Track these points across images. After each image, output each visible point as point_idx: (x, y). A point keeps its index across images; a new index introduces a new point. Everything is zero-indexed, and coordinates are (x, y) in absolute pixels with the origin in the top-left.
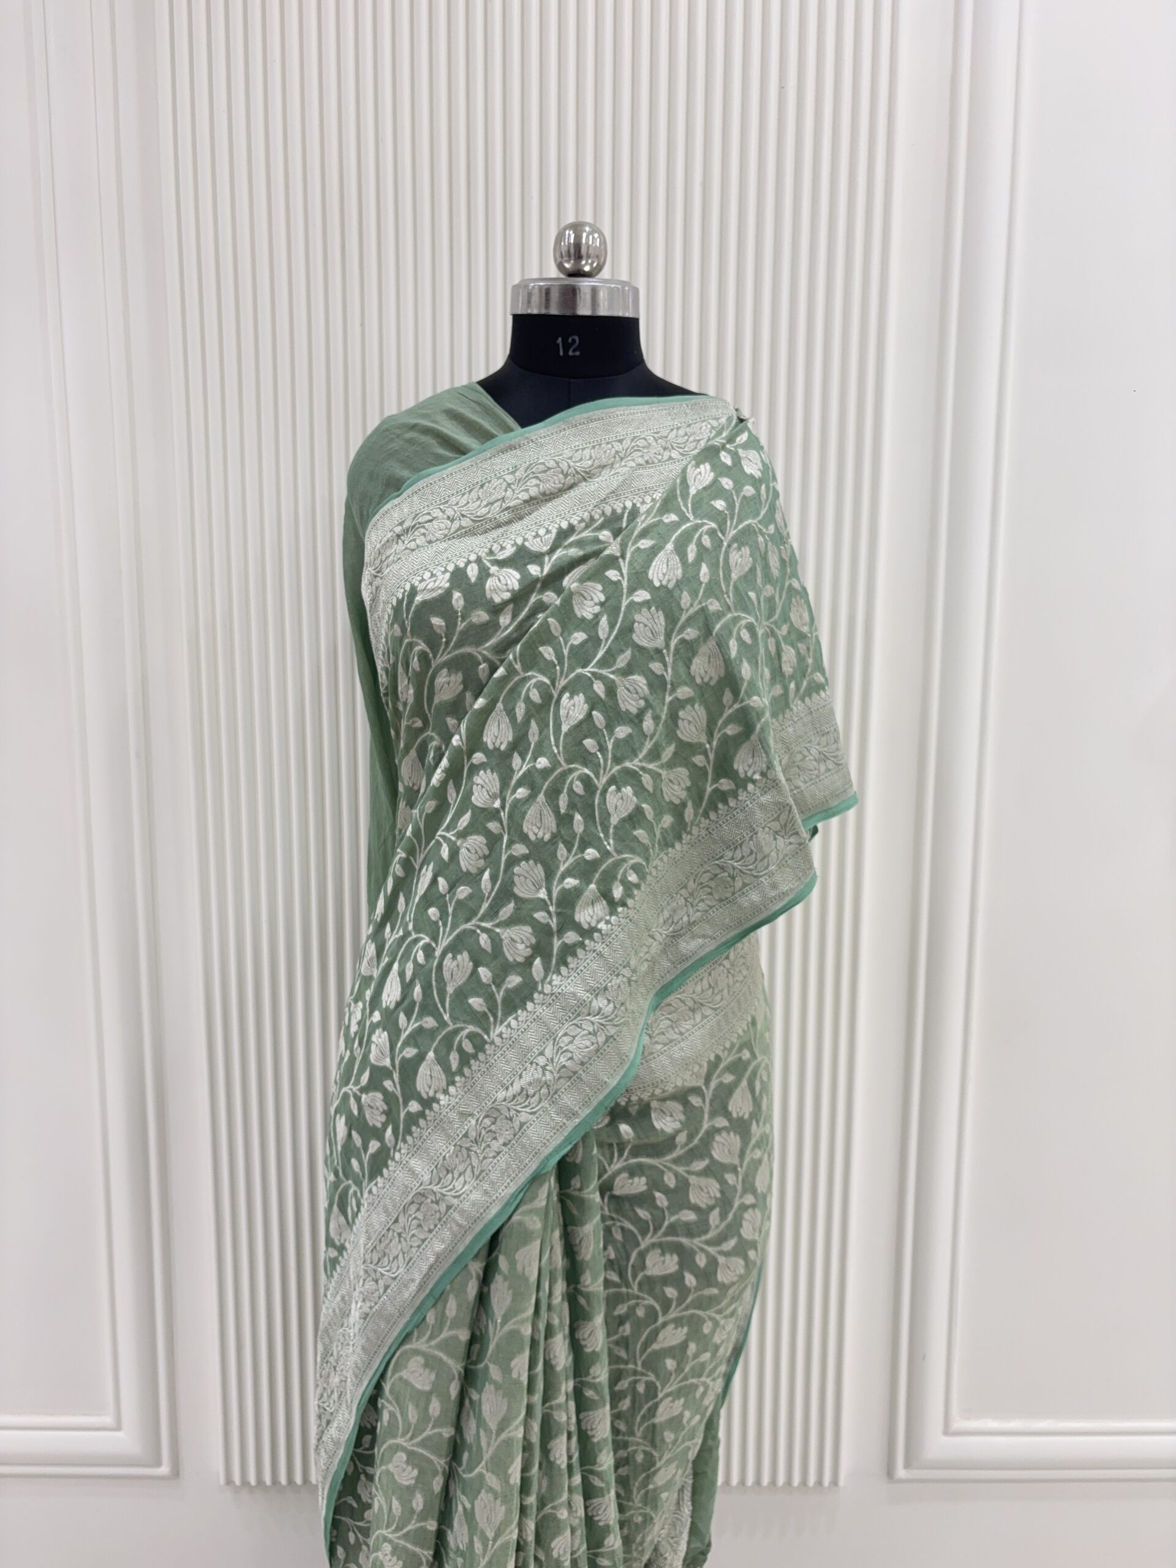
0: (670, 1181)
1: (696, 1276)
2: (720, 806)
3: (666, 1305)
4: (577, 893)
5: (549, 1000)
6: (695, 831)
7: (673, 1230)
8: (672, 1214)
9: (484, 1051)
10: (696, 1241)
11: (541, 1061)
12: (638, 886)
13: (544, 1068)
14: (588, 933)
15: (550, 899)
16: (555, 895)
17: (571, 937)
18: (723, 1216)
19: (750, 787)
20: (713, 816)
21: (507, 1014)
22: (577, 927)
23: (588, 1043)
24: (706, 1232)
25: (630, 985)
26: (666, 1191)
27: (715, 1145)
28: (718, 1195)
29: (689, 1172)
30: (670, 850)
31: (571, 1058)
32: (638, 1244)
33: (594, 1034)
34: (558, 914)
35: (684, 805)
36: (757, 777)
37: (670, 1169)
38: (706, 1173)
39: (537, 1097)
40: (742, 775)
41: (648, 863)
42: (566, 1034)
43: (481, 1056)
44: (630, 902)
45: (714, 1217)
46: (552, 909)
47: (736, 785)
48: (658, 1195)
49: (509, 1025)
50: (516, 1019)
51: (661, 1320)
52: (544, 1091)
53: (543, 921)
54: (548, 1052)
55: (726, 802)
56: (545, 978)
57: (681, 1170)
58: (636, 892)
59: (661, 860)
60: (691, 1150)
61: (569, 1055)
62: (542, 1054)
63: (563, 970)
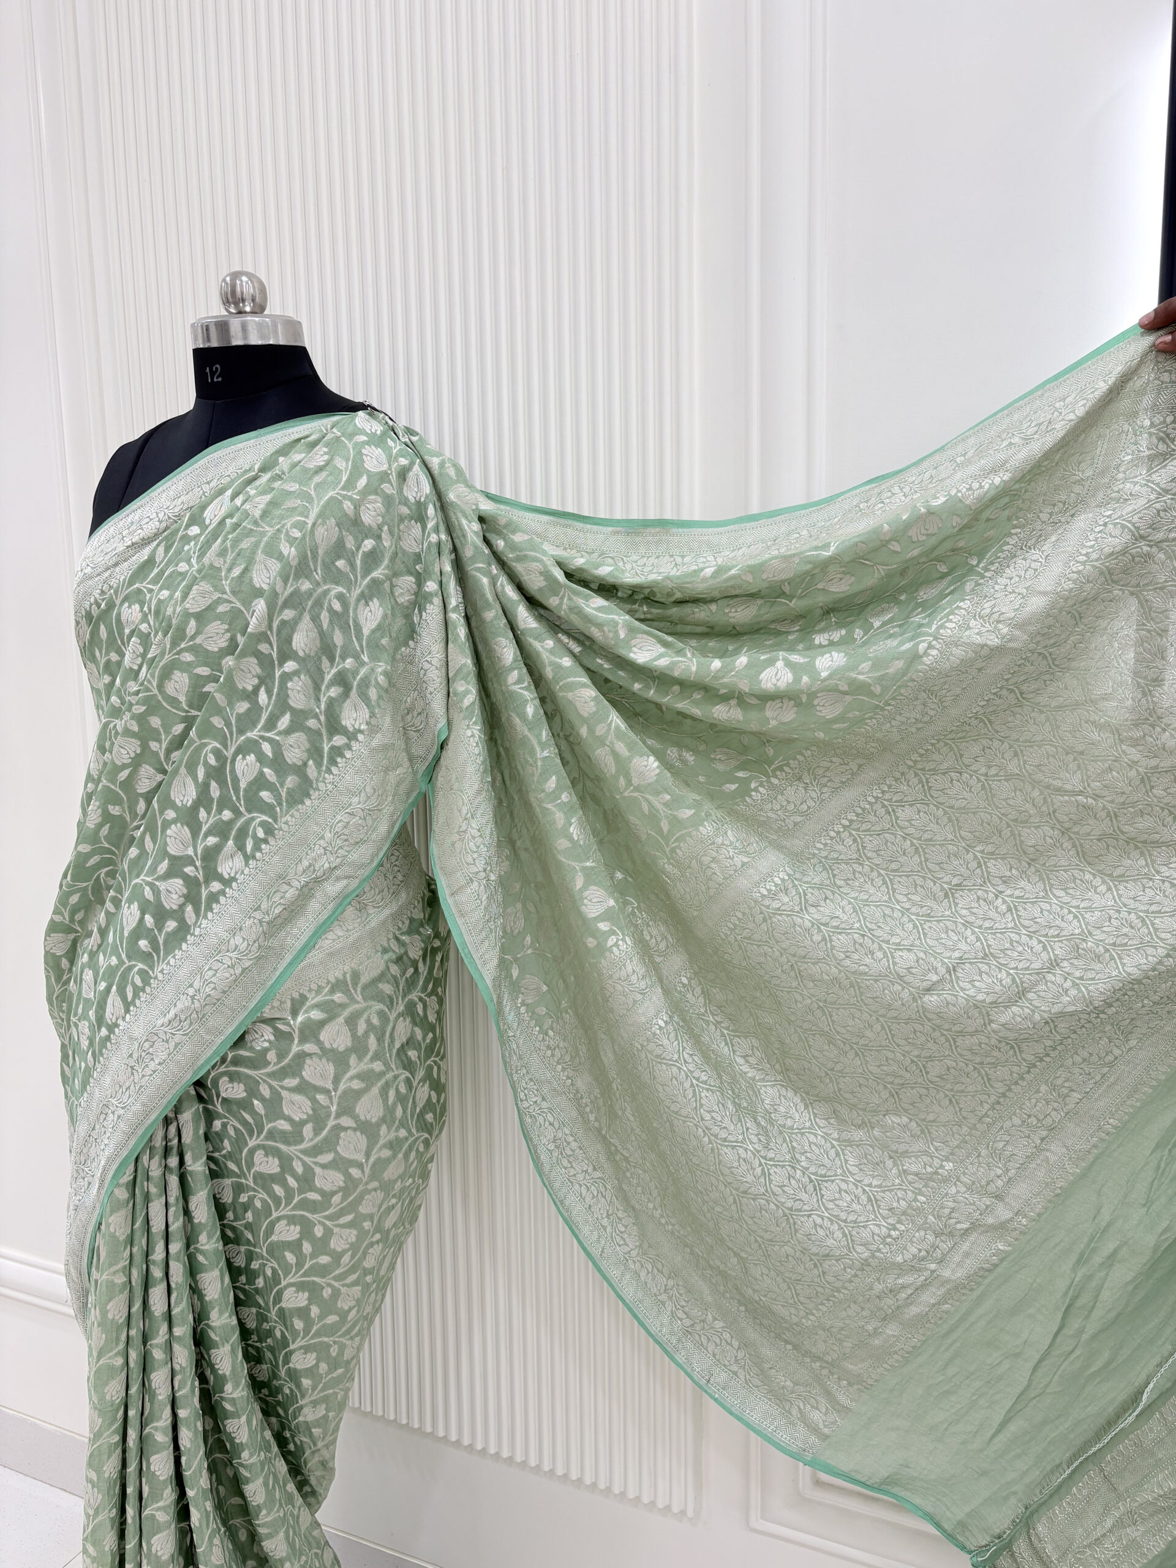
0: (266, 1092)
1: (296, 1180)
2: (339, 760)
3: (277, 1201)
4: (217, 849)
5: (197, 940)
6: (321, 785)
7: (271, 1135)
8: (270, 1121)
9: (149, 985)
10: (292, 1148)
11: (191, 991)
12: (266, 841)
13: (193, 997)
14: (227, 882)
15: (196, 855)
16: (199, 852)
17: (216, 886)
18: (317, 1131)
19: (360, 737)
20: (334, 769)
21: (167, 954)
22: (220, 878)
23: (227, 975)
24: (302, 1140)
25: (261, 926)
26: (262, 1099)
27: (306, 1067)
28: (310, 1112)
29: (282, 1087)
30: (300, 806)
31: (214, 988)
32: (247, 1144)
33: (232, 967)
34: (204, 868)
35: (305, 764)
36: (362, 727)
37: (264, 1081)
38: (296, 1090)
39: (188, 1021)
40: (351, 729)
41: (275, 821)
42: (210, 969)
43: (148, 989)
44: (258, 855)
45: (308, 1130)
46: (198, 863)
47: (348, 738)
48: (256, 1102)
49: (168, 963)
50: (174, 957)
51: (275, 1215)
52: (194, 1015)
53: (192, 874)
54: (196, 985)
55: (342, 756)
56: (196, 922)
57: (274, 1083)
58: (263, 846)
59: (292, 816)
60: (283, 1068)
61: (212, 986)
62: (191, 986)
63: (210, 915)
